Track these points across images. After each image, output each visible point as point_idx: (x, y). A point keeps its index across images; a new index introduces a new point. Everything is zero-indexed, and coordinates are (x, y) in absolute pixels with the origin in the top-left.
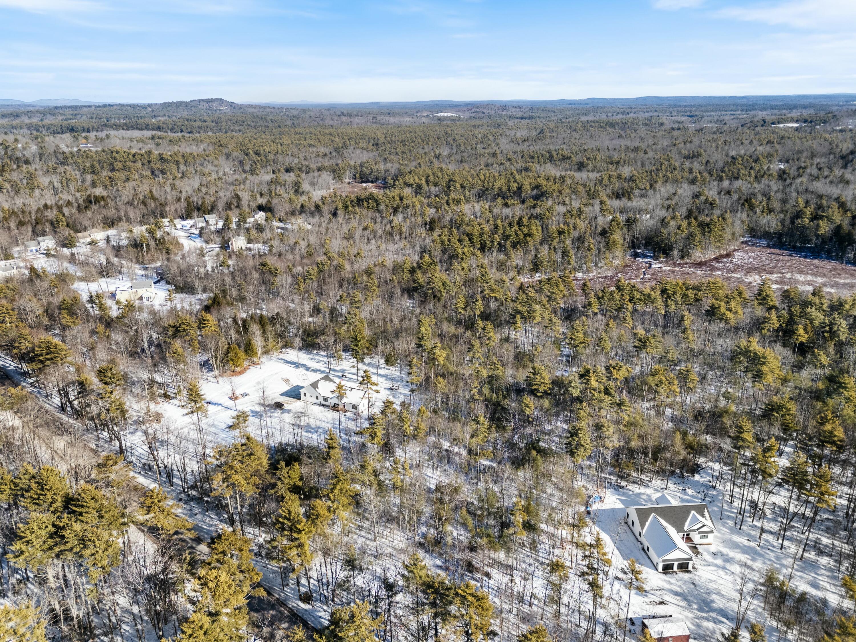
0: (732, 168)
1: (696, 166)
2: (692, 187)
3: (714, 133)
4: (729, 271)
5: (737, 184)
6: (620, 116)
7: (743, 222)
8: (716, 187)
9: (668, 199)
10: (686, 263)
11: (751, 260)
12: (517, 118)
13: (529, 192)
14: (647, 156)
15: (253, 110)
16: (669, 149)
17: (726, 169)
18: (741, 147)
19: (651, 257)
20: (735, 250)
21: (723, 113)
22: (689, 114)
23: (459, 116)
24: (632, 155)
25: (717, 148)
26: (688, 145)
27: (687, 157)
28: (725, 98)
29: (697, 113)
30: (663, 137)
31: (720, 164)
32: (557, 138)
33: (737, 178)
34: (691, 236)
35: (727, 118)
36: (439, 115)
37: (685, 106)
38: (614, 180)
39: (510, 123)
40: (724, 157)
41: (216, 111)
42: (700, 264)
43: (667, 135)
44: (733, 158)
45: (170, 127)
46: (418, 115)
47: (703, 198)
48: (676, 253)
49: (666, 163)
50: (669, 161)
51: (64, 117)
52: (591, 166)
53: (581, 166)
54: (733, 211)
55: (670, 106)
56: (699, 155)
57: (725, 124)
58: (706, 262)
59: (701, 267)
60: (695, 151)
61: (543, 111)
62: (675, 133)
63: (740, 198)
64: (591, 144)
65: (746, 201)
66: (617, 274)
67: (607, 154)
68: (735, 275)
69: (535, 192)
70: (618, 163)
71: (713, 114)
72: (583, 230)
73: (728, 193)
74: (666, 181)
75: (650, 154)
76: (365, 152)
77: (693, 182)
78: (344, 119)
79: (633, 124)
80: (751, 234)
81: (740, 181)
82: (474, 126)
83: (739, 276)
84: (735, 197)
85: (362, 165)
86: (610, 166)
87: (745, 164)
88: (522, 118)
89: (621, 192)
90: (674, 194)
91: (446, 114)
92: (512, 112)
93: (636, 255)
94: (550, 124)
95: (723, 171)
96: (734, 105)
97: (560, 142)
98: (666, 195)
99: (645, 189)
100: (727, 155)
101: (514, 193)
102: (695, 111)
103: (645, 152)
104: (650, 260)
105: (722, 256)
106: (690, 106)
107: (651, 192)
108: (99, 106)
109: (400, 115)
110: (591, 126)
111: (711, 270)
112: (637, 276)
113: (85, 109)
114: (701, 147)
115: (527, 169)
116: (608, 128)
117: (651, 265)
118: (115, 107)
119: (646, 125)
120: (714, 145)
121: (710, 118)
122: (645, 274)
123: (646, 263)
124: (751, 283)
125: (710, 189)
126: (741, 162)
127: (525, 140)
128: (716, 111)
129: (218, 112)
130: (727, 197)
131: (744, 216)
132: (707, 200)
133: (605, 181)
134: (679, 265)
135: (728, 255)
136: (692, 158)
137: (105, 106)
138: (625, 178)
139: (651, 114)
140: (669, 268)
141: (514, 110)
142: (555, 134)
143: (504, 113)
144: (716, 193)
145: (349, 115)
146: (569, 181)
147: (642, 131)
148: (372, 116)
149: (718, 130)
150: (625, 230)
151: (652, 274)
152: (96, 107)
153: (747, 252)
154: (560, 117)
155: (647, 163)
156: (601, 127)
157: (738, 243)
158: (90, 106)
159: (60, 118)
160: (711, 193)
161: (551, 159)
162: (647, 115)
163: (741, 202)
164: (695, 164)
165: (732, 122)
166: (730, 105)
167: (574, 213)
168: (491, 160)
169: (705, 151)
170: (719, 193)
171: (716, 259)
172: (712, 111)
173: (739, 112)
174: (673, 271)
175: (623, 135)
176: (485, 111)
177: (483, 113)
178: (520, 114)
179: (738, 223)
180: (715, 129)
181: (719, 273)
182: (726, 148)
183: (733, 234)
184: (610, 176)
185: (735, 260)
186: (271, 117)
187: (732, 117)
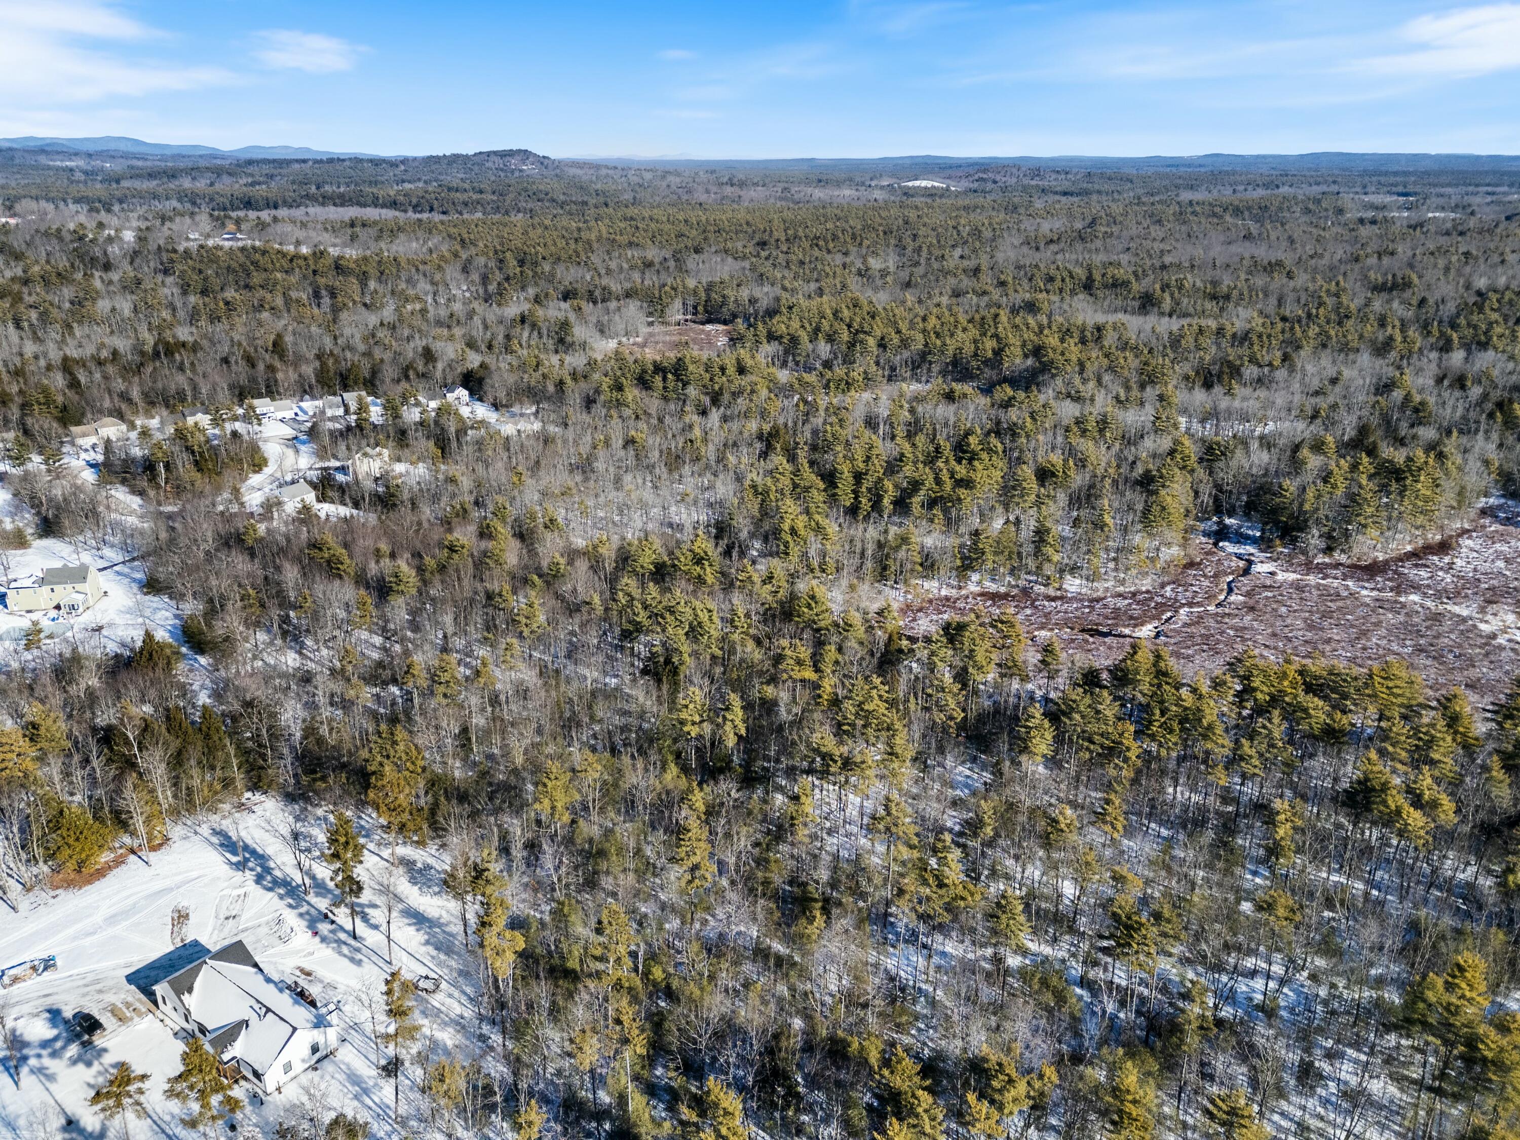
0: (1475, 318)
1: (1398, 309)
2: (1380, 362)
3: (1448, 233)
4: (1442, 594)
5: (1485, 359)
6: (1261, 192)
7: (1487, 463)
8: (1433, 366)
9: (1317, 393)
10: (1337, 565)
11: (1501, 564)
12: (1056, 193)
13: (1018, 361)
14: (1292, 284)
15: (579, 172)
16: (1343, 268)
17: (1462, 321)
18: (1500, 270)
19: (1254, 541)
20: (1464, 532)
21: (1471, 189)
22: (1400, 189)
23: (948, 189)
24: (1259, 281)
25: (1447, 269)
26: (1386, 260)
27: (1379, 288)
28: (1478, 158)
29: (1418, 189)
30: (1338, 238)
31: (1450, 308)
32: (1119, 237)
33: (1484, 346)
34: (1353, 500)
35: (1476, 200)
36: (910, 184)
37: (1396, 174)
38: (1207, 341)
39: (1039, 204)
40: (1461, 290)
41: (512, 172)
42: (1372, 570)
43: (1347, 236)
44: (1479, 293)
45: (414, 201)
46: (873, 183)
47: (1397, 395)
48: (1314, 539)
49: (1330, 301)
50: (1337, 295)
51: (250, 180)
52: (1167, 302)
53: (1147, 303)
54: (1466, 428)
55: (1365, 173)
56: (1407, 284)
57: (1472, 213)
58: (1386, 562)
59: (1371, 578)
60: (1399, 275)
61: (1110, 179)
62: (1365, 232)
63: (1485, 396)
64: (1181, 253)
65: (1500, 405)
66: (1163, 586)
67: (1210, 274)
68: (1456, 609)
69: (1029, 362)
70: (1227, 297)
71: (1449, 190)
72: (1100, 471)
73: (1460, 382)
74: (1324, 346)
75: (1302, 279)
76: (730, 260)
77: (1382, 349)
78: (728, 190)
79: (1280, 209)
80: (1504, 487)
81: (1491, 353)
82: (966, 208)
83: (1465, 613)
84: (1476, 392)
85: (710, 288)
86: (1208, 305)
87: (1505, 310)
88: (1065, 194)
89: (1215, 369)
90: (1334, 381)
91: (924, 183)
92: (1050, 181)
93: (1221, 534)
94: (1114, 206)
95: (1454, 326)
96: (1494, 172)
97: (1120, 247)
98: (1315, 384)
99: (1270, 364)
100: (1468, 287)
101: (986, 362)
102: (1415, 183)
103: (1290, 276)
104: (1250, 549)
105: (1429, 549)
106: (1406, 174)
107: (1281, 374)
108: (321, 161)
109: (839, 184)
110: (1194, 213)
111: (1398, 590)
112: (1210, 597)
113: (297, 166)
114: (1411, 266)
115: (1031, 307)
116: (1228, 218)
117: (1250, 563)
118: (347, 163)
119: (1307, 211)
120: (1441, 263)
121: (1441, 201)
122: (1230, 591)
123: (1239, 557)
124: (1494, 636)
125: (1419, 371)
126: (1496, 305)
127: (1052, 241)
128: (1457, 185)
129: (517, 174)
130: (1457, 393)
131: (1490, 449)
132: (1407, 398)
133: (1188, 342)
134: (1320, 569)
135: (1443, 547)
136: (1391, 290)
137: (331, 161)
138: (1234, 336)
139: (1324, 188)
140: (1292, 576)
141: (1054, 176)
142: (1115, 229)
143: (1033, 183)
144: (1431, 382)
145: (742, 184)
146: (1110, 339)
147: (1298, 225)
148: (782, 185)
149: (1454, 227)
150: (1201, 473)
151: (1248, 594)
152: (316, 162)
153: (1492, 538)
154: (1140, 191)
155: (1290, 298)
156: (1215, 215)
157: (1473, 514)
158: (304, 161)
159: (243, 181)
160: (1420, 381)
161: (1088, 286)
162: (1316, 190)
163: (1489, 406)
164: (1395, 304)
165: (1487, 209)
166: (1487, 172)
167: (1091, 425)
168: (966, 282)
169: (1420, 277)
170: (1440, 380)
171: (1414, 555)
172: (1449, 185)
173: (1505, 189)
174: (1299, 587)
175: (1255, 232)
176: (998, 178)
177: (995, 182)
178: (1066, 186)
179: (1474, 465)
180: (1449, 225)
181: (1414, 598)
182: (1468, 269)
183: (1461, 493)
184: (1201, 331)
185: (1459, 563)
186: (599, 186)
187: (1489, 199)
